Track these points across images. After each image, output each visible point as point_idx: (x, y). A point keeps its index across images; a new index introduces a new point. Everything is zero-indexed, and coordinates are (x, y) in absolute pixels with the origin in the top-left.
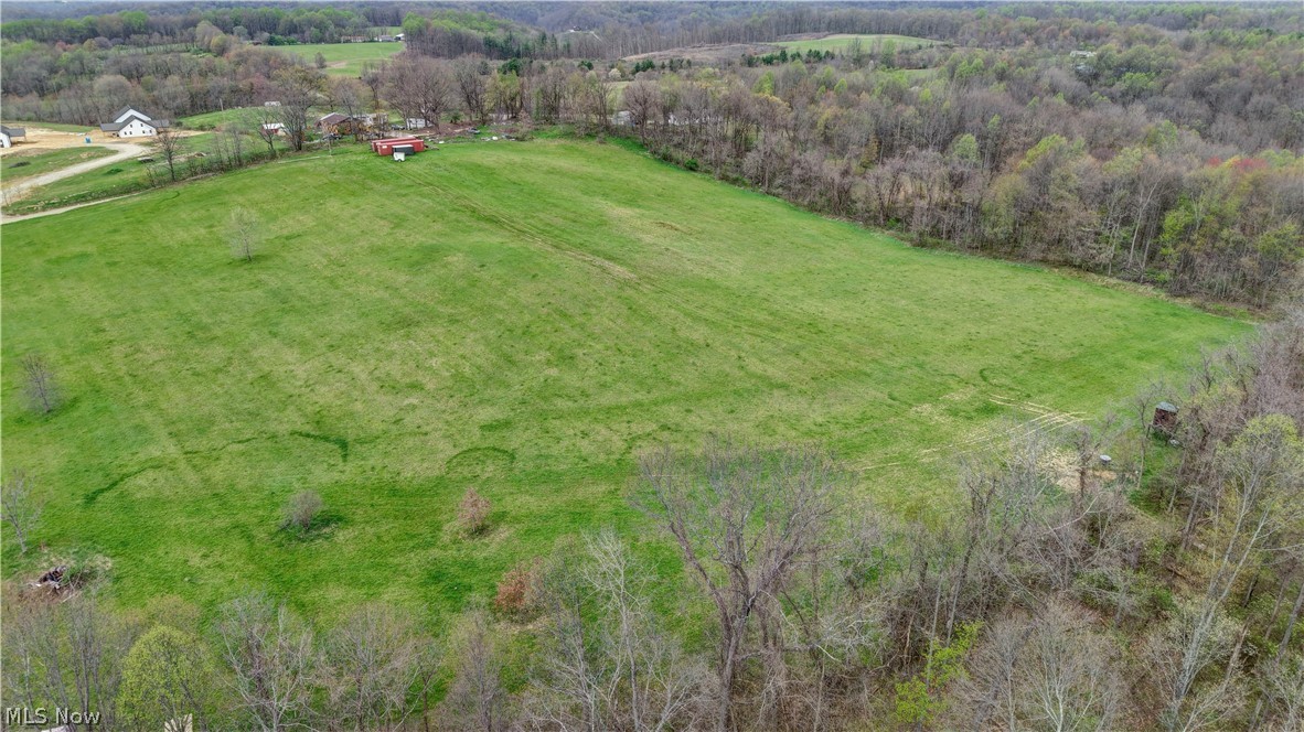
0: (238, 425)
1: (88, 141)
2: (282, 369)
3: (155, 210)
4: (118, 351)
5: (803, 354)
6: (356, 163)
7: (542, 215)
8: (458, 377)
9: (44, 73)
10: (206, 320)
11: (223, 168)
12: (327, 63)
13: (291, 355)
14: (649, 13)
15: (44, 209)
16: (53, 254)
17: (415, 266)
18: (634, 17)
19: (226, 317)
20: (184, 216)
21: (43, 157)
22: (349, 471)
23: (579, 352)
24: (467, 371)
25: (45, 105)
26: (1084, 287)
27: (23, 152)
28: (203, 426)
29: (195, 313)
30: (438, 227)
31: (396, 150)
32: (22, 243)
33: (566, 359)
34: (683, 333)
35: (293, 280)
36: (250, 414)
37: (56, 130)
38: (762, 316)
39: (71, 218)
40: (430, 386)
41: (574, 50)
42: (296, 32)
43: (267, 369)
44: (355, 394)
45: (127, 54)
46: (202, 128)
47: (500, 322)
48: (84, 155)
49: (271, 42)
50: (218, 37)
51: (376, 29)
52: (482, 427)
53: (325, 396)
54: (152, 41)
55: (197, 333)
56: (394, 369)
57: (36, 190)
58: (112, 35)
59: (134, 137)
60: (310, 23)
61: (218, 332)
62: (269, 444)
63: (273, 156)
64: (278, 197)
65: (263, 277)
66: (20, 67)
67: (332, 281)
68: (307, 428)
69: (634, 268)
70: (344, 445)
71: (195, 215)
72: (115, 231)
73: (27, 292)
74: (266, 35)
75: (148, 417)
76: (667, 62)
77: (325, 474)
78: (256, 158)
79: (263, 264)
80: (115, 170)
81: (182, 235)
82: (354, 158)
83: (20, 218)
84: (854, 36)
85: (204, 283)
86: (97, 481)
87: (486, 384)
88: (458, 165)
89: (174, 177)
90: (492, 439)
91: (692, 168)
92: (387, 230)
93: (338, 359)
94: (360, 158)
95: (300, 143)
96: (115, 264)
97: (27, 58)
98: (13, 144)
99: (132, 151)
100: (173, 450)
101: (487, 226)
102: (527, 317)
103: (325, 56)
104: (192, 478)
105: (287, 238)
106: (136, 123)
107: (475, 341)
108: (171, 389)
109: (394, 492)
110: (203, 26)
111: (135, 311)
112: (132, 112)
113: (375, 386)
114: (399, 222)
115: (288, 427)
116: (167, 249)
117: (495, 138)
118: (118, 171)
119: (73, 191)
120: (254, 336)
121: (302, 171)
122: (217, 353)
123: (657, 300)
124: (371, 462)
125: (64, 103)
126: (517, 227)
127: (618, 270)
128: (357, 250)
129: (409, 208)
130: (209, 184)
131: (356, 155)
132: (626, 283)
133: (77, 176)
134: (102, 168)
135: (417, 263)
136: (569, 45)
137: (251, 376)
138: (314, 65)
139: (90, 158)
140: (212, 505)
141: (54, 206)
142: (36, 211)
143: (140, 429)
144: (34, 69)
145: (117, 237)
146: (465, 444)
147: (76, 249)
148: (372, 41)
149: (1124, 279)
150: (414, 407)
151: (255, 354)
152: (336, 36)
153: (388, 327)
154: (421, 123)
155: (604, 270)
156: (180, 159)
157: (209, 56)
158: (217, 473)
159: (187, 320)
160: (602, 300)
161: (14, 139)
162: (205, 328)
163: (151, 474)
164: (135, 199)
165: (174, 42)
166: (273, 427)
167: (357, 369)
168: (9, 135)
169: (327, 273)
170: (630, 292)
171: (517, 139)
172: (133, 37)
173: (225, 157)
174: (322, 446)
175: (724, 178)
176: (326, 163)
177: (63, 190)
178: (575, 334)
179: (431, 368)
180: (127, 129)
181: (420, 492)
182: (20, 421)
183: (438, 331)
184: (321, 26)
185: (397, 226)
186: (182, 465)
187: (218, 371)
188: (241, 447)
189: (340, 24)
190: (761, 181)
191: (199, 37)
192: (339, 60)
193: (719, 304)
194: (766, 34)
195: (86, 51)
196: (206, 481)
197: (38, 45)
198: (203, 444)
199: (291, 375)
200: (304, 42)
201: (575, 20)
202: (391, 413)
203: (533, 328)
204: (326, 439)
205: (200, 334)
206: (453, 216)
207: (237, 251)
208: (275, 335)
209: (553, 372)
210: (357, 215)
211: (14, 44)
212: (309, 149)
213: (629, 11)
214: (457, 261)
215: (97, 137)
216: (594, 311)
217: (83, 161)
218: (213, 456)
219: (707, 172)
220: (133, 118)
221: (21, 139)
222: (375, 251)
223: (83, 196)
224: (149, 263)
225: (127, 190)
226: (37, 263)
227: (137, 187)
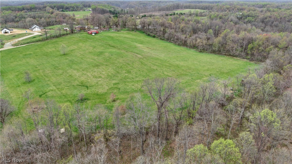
0: (67, 84)
1: (27, 32)
2: (74, 74)
3: (44, 45)
4: (41, 71)
5: (175, 71)
6: (84, 36)
7: (123, 46)
8: (108, 75)
9: (14, 18)
10: (57, 65)
11: (57, 37)
12: (75, 16)
13: (75, 72)
14: (145, 5)
15: (21, 45)
16: (24, 54)
17: (98, 55)
18: (142, 5)
19: (61, 65)
20: (50, 46)
21: (18, 35)
22: (89, 91)
23: (132, 71)
24: (110, 74)
25: (16, 24)
26: (233, 59)
27: (14, 34)
28: (60, 84)
29: (55, 64)
30: (102, 48)
31: (93, 33)
32: (17, 52)
33: (129, 72)
34: (152, 67)
35: (74, 58)
36: (68, 82)
37: (19, 30)
38: (167, 64)
39: (27, 47)
40: (103, 77)
41: (129, 13)
42: (68, 9)
43: (71, 74)
44: (89, 78)
45: (32, 13)
46: (50, 29)
47: (116, 66)
48: (27, 35)
49: (63, 11)
50: (51, 10)
51: (85, 8)
52: (113, 84)
53: (83, 79)
54: (37, 11)
55: (56, 68)
56: (96, 74)
57: (19, 41)
58: (28, 10)
59: (37, 31)
60: (71, 7)
61: (60, 68)
62: (73, 87)
63: (67, 34)
64: (69, 42)
65: (68, 58)
66: (9, 16)
67: (82, 58)
68: (80, 84)
69: (142, 56)
70: (87, 87)
71: (52, 46)
72: (36, 49)
73: (20, 61)
74: (61, 10)
75: (49, 82)
76: (149, 15)
77: (84, 92)
78: (64, 35)
79: (67, 55)
80: (34, 37)
81: (50, 50)
82: (84, 35)
83: (16, 47)
84: (190, 10)
85: (56, 59)
86: (41, 93)
87: (114, 77)
88: (106, 36)
89: (47, 39)
90: (116, 86)
91: (154, 37)
92: (92, 49)
93: (85, 72)
94: (85, 35)
95: (72, 32)
96: (37, 55)
97: (10, 14)
98: (11, 32)
99: (36, 34)
100: (54, 88)
101: (112, 48)
102: (121, 65)
103: (75, 14)
104: (59, 92)
105: (72, 50)
106: (36, 28)
107: (111, 69)
108: (52, 78)
109: (97, 95)
110: (48, 8)
111: (43, 64)
112: (35, 26)
113: (92, 77)
114: (94, 47)
115: (76, 84)
116: (47, 53)
117: (113, 31)
118: (35, 37)
119: (26, 41)
120: (67, 68)
121: (73, 37)
122: (61, 72)
123: (147, 61)
124: (93, 90)
125: (20, 24)
126: (118, 48)
127: (139, 56)
128: (86, 52)
129: (96, 44)
130: (54, 40)
131: (84, 34)
132: (141, 58)
133: (27, 38)
134: (31, 37)
135: (99, 55)
136: (127, 12)
137: (68, 75)
138: (72, 16)
140: (63, 97)
141: (22, 44)
142: (19, 45)
143: (48, 84)
144: (12, 17)
145: (37, 50)
146: (110, 87)
147: (28, 53)
148: (84, 11)
149: (241, 58)
150: (100, 81)
151: (68, 71)
152: (76, 10)
153: (94, 67)
154: (97, 28)
155: (136, 56)
156: (48, 35)
157: (50, 14)
158: (64, 92)
159: (54, 66)
160: (136, 61)
161: (11, 31)
162: (57, 67)
163: (51, 92)
164: (39, 43)
165: (41, 11)
166: (73, 84)
167: (88, 74)
169: (81, 57)
170: (141, 60)
171: (117, 31)
172: (32, 10)
173: (57, 35)
174: (83, 87)
175: (161, 39)
176: (78, 36)
177: (24, 41)
178: (131, 68)
179: (103, 74)
180: (35, 29)
181: (102, 95)
182: (24, 83)
183: (104, 67)
184: (73, 7)
185: (94, 48)
186: (57, 90)
187: (61, 74)
188: (68, 87)
189: (77, 7)
190: (168, 40)
191: (47, 10)
192: (78, 15)
193: (159, 62)
194: (171, 9)
195: (22, 13)
196: (62, 93)
197: (12, 12)
198: (60, 87)
199: (76, 75)
200: (70, 11)
201: (129, 6)
202: (96, 81)
203: (122, 67)
204: (84, 86)
205: (57, 68)
206: (105, 46)
207: (62, 53)
208: (72, 68)
209: (127, 74)
210: (86, 46)
211: (7, 12)
212: (74, 33)
213: (141, 4)
214: (107, 54)
215: (28, 31)
216: (134, 63)
217: (27, 36)
218: (62, 89)
219: (157, 38)
221: (12, 31)
222: (90, 53)
223: (28, 42)
224: (44, 55)
226: (21, 55)
227: (39, 41)
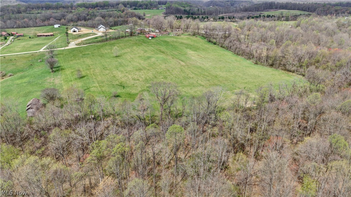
0: (108, 83)
1: (93, 32)
2: (117, 75)
3: (102, 46)
4: (92, 70)
6: (142, 39)
7: (173, 52)
8: (146, 79)
9: (86, 16)
10: (107, 66)
11: (116, 39)
12: (145, 15)
13: (119, 73)
15: (83, 45)
16: (83, 53)
17: (145, 60)
19: (110, 66)
20: (107, 48)
21: (84, 34)
22: (123, 91)
23: (168, 77)
24: (148, 78)
25: (85, 23)
27: (81, 33)
28: (103, 82)
29: (105, 65)
30: (152, 53)
31: (150, 37)
32: (78, 51)
33: (165, 78)
34: (189, 75)
35: (123, 61)
36: (110, 81)
37: (87, 29)
39: (87, 47)
40: (141, 80)
42: (141, 7)
43: (115, 75)
44: (128, 80)
45: (104, 11)
46: (115, 30)
47: (156, 71)
48: (91, 35)
49: (135, 9)
52: (147, 87)
53: (123, 80)
54: (109, 8)
55: (105, 68)
56: (136, 77)
57: (82, 41)
58: (101, 7)
59: (101, 31)
60: (144, 4)
61: (108, 68)
62: (112, 86)
63: (125, 37)
64: (125, 45)
65: (118, 60)
66: (81, 14)
67: (130, 62)
68: (119, 84)
69: (186, 63)
70: (124, 87)
71: (109, 48)
72: (95, 50)
73: (79, 60)
74: (134, 7)
75: (95, 80)
76: (228, 17)
77: (119, 91)
78: (122, 37)
79: (119, 57)
80: (96, 38)
81: (106, 51)
82: (142, 38)
83: (78, 46)
85: (108, 60)
86: (86, 88)
87: (150, 80)
88: (162, 41)
89: (107, 40)
90: (148, 89)
91: (215, 44)
92: (143, 53)
93: (127, 74)
94: (143, 38)
95: (132, 34)
96: (94, 56)
97: (83, 12)
98: (79, 31)
99: (100, 34)
100: (97, 85)
101: (162, 53)
102: (162, 70)
103: (146, 13)
104: (100, 89)
105: (124, 53)
107: (151, 73)
108: (99, 77)
109: (129, 94)
110: (120, 5)
111: (95, 64)
113: (132, 79)
114: (146, 51)
115: (116, 84)
116: (103, 54)
117: (172, 35)
118: (97, 38)
119: (88, 42)
120: (114, 70)
121: (131, 40)
122: (107, 72)
123: (187, 69)
124: (127, 90)
125: (89, 22)
126: (168, 54)
127: (183, 63)
128: (136, 56)
129: (148, 49)
130: (113, 42)
132: (183, 66)
133: (89, 39)
134: (94, 37)
135: (146, 59)
137: (112, 76)
138: (143, 15)
139: (92, 35)
140: (102, 93)
141: (85, 44)
142: (81, 45)
143: (93, 82)
144: (84, 15)
145: (95, 51)
146: (143, 89)
147: (87, 53)
150: (137, 83)
151: (113, 72)
152: (150, 8)
153: (137, 70)
154: (158, 31)
155: (179, 63)
156: (108, 37)
160: (176, 68)
161: (79, 30)
162: (107, 68)
163: (94, 88)
164: (99, 44)
166: (113, 83)
167: (130, 77)
168: (78, 30)
169: (129, 60)
171: (177, 35)
172: (105, 7)
173: (116, 36)
174: (120, 87)
176: (136, 39)
177: (87, 41)
178: (169, 74)
179: (142, 77)
180: (100, 29)
181: (134, 95)
182: (76, 79)
183: (145, 71)
185: (145, 52)
186: (98, 87)
187: (107, 74)
188: (108, 86)
189: (151, 5)
191: (119, 7)
192: (149, 14)
195: (95, 10)
196: (102, 90)
197: (85, 9)
198: (102, 85)
199: (119, 76)
201: (212, 4)
202: (133, 83)
203: (162, 72)
204: (121, 86)
205: (105, 69)
206: (156, 51)
207: (115, 55)
208: (117, 70)
209: (162, 80)
210: (138, 50)
211: (81, 9)
214: (153, 60)
216: (174, 70)
217: (91, 36)
218: (103, 86)
219: (218, 45)
220: (102, 27)
221: (80, 30)
222: (139, 57)
223: (90, 43)
224: (99, 56)
225: (98, 42)
226: (81, 55)
227: (100, 42)
